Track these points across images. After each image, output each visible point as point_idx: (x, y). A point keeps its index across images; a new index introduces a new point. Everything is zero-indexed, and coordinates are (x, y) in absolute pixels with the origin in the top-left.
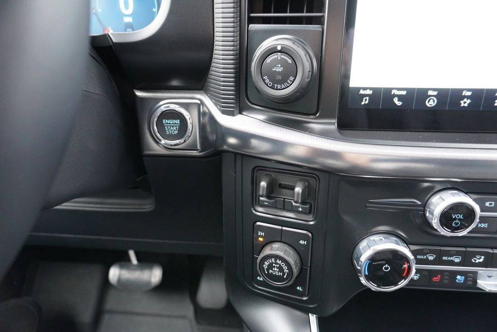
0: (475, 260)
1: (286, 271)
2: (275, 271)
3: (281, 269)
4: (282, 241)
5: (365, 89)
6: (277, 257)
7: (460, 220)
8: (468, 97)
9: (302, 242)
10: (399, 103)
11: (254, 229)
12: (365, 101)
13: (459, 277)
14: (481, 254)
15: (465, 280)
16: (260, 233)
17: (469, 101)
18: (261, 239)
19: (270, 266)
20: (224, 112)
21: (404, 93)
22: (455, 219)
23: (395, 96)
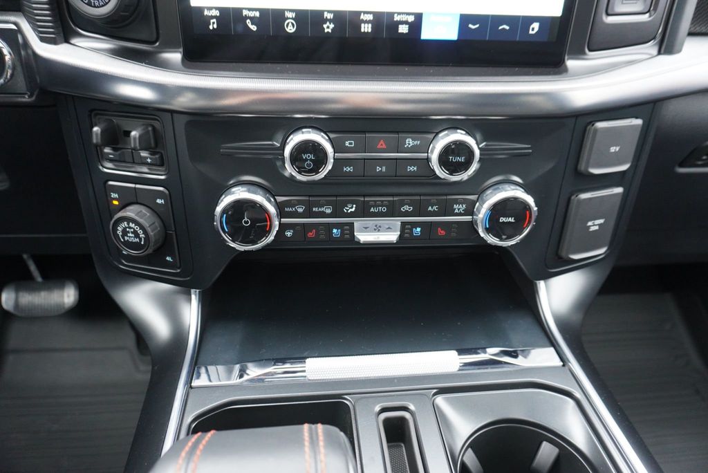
0: (347, 210)
1: (142, 236)
2: (131, 238)
3: (135, 233)
4: (139, 201)
5: (210, 9)
6: (129, 220)
7: (311, 160)
8: (330, 21)
9: (159, 201)
10: (254, 28)
11: (107, 190)
12: (213, 25)
13: (335, 231)
14: (353, 202)
15: (342, 233)
16: (114, 195)
17: (332, 26)
18: (116, 203)
19: (125, 233)
20: (43, 40)
21: (257, 14)
22: (306, 160)
23: (247, 17)
